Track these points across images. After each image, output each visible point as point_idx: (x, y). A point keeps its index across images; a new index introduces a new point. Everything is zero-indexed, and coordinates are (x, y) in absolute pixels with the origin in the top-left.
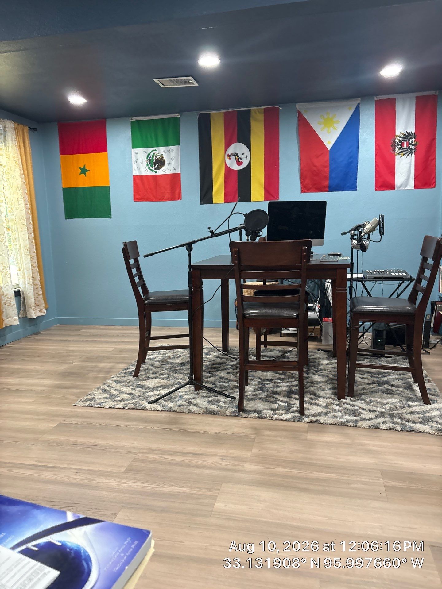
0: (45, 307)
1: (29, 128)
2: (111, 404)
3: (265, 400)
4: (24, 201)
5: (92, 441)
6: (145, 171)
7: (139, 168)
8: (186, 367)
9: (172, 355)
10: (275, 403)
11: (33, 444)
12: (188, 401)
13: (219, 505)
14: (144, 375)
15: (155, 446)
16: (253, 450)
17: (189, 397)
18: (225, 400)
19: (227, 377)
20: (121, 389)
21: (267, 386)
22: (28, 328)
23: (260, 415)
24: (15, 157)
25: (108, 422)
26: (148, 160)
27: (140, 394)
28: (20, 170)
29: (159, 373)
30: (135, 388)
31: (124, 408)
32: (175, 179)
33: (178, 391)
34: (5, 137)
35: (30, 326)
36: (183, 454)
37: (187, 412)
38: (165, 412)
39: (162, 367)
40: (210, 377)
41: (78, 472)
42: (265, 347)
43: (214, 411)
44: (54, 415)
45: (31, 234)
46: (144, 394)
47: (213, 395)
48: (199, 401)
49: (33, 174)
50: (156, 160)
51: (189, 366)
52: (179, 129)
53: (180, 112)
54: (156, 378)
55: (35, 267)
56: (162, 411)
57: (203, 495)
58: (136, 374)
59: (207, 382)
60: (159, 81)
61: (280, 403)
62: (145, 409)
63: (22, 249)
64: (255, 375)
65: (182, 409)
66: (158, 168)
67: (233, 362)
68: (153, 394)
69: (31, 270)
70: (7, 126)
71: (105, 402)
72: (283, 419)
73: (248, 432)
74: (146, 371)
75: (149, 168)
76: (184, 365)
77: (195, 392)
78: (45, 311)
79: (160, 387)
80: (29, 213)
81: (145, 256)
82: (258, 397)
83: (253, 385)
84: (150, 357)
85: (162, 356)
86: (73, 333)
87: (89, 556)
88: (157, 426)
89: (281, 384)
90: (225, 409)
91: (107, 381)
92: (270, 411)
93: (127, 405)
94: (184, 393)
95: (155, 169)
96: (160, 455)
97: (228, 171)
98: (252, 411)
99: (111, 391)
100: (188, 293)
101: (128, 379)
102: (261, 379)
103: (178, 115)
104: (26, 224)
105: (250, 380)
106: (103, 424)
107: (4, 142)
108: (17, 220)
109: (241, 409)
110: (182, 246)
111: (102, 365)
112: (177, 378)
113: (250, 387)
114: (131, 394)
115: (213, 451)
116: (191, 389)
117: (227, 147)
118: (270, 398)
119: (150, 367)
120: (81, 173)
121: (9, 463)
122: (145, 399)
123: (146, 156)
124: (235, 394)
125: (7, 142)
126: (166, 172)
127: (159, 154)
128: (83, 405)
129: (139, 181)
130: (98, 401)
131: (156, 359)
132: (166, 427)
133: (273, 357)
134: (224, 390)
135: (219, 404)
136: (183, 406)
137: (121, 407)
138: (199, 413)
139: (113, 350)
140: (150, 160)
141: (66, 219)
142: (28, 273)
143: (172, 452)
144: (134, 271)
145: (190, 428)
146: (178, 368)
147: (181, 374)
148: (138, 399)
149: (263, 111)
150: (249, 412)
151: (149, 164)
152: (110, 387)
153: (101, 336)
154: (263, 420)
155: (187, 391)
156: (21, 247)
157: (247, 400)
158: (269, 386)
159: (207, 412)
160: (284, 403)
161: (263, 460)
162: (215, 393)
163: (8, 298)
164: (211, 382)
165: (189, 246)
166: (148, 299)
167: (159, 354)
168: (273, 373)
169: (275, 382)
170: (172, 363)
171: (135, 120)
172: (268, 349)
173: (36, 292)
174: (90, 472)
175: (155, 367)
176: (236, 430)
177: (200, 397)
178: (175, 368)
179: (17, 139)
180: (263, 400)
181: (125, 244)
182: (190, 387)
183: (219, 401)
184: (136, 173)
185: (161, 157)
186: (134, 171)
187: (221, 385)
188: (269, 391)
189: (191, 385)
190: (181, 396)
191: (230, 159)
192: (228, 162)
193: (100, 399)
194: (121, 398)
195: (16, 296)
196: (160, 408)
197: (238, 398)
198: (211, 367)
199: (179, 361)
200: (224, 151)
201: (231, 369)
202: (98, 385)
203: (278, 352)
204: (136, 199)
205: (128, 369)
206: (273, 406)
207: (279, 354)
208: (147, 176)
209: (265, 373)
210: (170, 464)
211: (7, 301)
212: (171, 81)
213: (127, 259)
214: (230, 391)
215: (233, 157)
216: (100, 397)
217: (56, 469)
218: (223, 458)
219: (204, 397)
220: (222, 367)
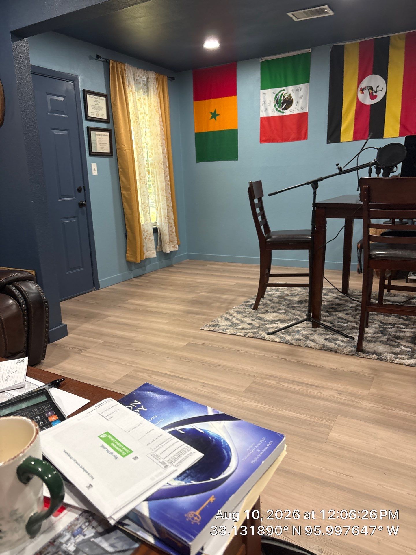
0: (177, 243)
1: (168, 77)
2: (233, 331)
3: (386, 343)
4: (162, 146)
5: (216, 361)
6: (272, 112)
7: (266, 110)
8: (303, 305)
9: (290, 293)
10: (397, 347)
11: (168, 358)
12: (306, 336)
13: (334, 435)
14: (263, 308)
15: (273, 373)
16: (371, 389)
17: (307, 333)
18: (343, 339)
19: (346, 318)
20: (242, 319)
21: (389, 330)
22: (163, 261)
23: (380, 357)
24: (156, 106)
25: (230, 346)
26: (276, 101)
27: (259, 325)
28: (160, 118)
29: (277, 308)
30: (254, 320)
31: (244, 336)
32: (302, 118)
33: (295, 326)
34: (148, 88)
35: (165, 260)
36: (299, 383)
37: (304, 346)
38: (283, 344)
39: (280, 302)
40: (328, 316)
41: (204, 385)
42: (388, 291)
43: (332, 348)
44: (184, 336)
45: (167, 176)
46: (263, 325)
47: (331, 334)
48: (316, 337)
49: (170, 120)
50: (283, 100)
51: (307, 304)
52: (310, 65)
53: (312, 47)
54: (274, 312)
55: (169, 207)
56: (280, 342)
57: (318, 423)
58: (256, 307)
59: (324, 321)
60: (292, 14)
61: (403, 348)
62: (263, 339)
63: (160, 191)
64: (376, 318)
65: (299, 343)
66: (285, 109)
67: (353, 304)
68: (271, 326)
69: (166, 210)
70: (149, 77)
71: (228, 329)
72: (405, 363)
73: (366, 371)
74: (265, 305)
75: (277, 109)
76: (302, 303)
77: (313, 329)
78: (178, 247)
79: (278, 321)
80: (165, 157)
81: (270, 195)
82: (378, 339)
83: (373, 328)
84: (268, 293)
85: (280, 293)
86: (200, 268)
87: (228, 445)
88: (275, 355)
89: (405, 330)
90: (343, 348)
91: (229, 310)
92: (391, 354)
93: (247, 333)
94: (301, 329)
95: (283, 109)
96: (278, 382)
97: (360, 106)
98: (371, 352)
99: (233, 320)
100: (310, 233)
101: (248, 310)
102: (382, 323)
103: (309, 50)
104: (163, 167)
105: (371, 322)
106: (226, 348)
107: (147, 92)
108: (156, 164)
109: (359, 349)
110: (308, 183)
111: (225, 297)
112: (294, 314)
113: (370, 329)
114: (250, 324)
115: (329, 384)
116: (308, 325)
117: (360, 80)
118: (391, 342)
119: (268, 302)
120: (211, 118)
121: (148, 370)
122: (264, 330)
123: (274, 96)
124: (354, 334)
125: (149, 92)
126: (293, 112)
127: (287, 94)
128: (208, 329)
129: (266, 122)
130: (221, 327)
131: (274, 296)
132: (284, 357)
133: (396, 302)
134: (342, 330)
135: (337, 342)
136: (300, 340)
137: (241, 334)
138: (316, 349)
139: (235, 285)
140: (277, 101)
141: (197, 162)
142: (164, 212)
143: (289, 380)
144: (258, 210)
145: (306, 361)
146: (295, 305)
147: (298, 311)
148: (257, 329)
149: (404, 36)
150: (368, 353)
151: (276, 105)
152: (232, 317)
153: (224, 271)
154: (382, 362)
155: (305, 327)
156: (159, 188)
157: (366, 341)
158: (391, 330)
159: (324, 349)
160: (407, 348)
161: (381, 400)
162: (333, 332)
163: (148, 234)
164: (329, 321)
165: (315, 184)
166: (270, 237)
167: (277, 290)
168: (396, 318)
169: (398, 327)
170: (290, 300)
171: (265, 60)
172: (391, 294)
173: (171, 229)
174: (215, 387)
175: (274, 303)
176: (353, 368)
177: (318, 334)
178: (292, 305)
179: (157, 88)
180: (383, 343)
181: (251, 184)
182: (307, 324)
183: (336, 339)
184: (263, 115)
185: (289, 97)
186: (261, 113)
187: (339, 325)
188: (391, 335)
189: (308, 322)
190: (298, 331)
191: (363, 93)
192: (360, 96)
193: (224, 326)
194: (242, 327)
195: (154, 232)
196: (278, 340)
197: (358, 339)
198: (330, 307)
199: (296, 299)
200: (357, 85)
201: (350, 311)
202: (221, 314)
203: (403, 298)
204: (262, 141)
205: (248, 302)
206: (395, 350)
207: (404, 299)
208: (273, 118)
209: (387, 318)
210: (286, 390)
211: (147, 236)
212: (305, 13)
213: (252, 198)
214: (348, 331)
215: (366, 92)
216: (224, 324)
217: (185, 381)
218: (339, 392)
219: (321, 334)
220: (341, 308)
